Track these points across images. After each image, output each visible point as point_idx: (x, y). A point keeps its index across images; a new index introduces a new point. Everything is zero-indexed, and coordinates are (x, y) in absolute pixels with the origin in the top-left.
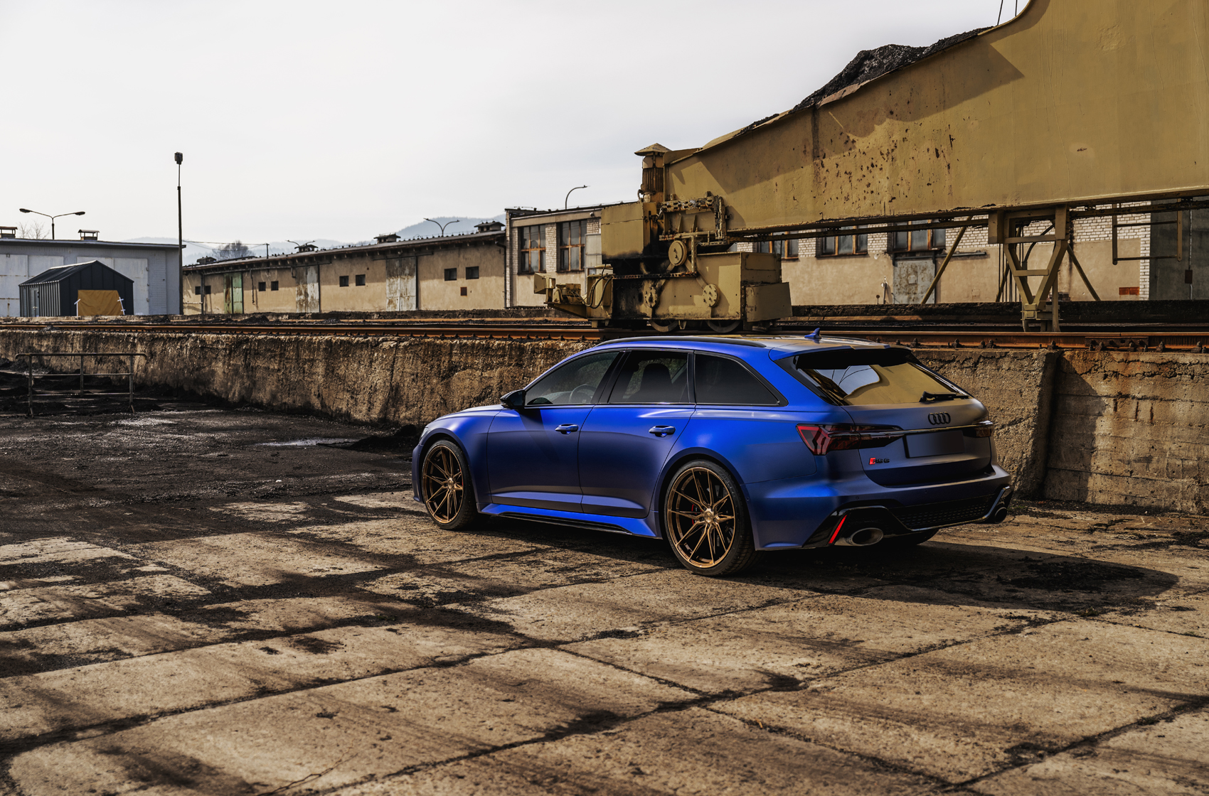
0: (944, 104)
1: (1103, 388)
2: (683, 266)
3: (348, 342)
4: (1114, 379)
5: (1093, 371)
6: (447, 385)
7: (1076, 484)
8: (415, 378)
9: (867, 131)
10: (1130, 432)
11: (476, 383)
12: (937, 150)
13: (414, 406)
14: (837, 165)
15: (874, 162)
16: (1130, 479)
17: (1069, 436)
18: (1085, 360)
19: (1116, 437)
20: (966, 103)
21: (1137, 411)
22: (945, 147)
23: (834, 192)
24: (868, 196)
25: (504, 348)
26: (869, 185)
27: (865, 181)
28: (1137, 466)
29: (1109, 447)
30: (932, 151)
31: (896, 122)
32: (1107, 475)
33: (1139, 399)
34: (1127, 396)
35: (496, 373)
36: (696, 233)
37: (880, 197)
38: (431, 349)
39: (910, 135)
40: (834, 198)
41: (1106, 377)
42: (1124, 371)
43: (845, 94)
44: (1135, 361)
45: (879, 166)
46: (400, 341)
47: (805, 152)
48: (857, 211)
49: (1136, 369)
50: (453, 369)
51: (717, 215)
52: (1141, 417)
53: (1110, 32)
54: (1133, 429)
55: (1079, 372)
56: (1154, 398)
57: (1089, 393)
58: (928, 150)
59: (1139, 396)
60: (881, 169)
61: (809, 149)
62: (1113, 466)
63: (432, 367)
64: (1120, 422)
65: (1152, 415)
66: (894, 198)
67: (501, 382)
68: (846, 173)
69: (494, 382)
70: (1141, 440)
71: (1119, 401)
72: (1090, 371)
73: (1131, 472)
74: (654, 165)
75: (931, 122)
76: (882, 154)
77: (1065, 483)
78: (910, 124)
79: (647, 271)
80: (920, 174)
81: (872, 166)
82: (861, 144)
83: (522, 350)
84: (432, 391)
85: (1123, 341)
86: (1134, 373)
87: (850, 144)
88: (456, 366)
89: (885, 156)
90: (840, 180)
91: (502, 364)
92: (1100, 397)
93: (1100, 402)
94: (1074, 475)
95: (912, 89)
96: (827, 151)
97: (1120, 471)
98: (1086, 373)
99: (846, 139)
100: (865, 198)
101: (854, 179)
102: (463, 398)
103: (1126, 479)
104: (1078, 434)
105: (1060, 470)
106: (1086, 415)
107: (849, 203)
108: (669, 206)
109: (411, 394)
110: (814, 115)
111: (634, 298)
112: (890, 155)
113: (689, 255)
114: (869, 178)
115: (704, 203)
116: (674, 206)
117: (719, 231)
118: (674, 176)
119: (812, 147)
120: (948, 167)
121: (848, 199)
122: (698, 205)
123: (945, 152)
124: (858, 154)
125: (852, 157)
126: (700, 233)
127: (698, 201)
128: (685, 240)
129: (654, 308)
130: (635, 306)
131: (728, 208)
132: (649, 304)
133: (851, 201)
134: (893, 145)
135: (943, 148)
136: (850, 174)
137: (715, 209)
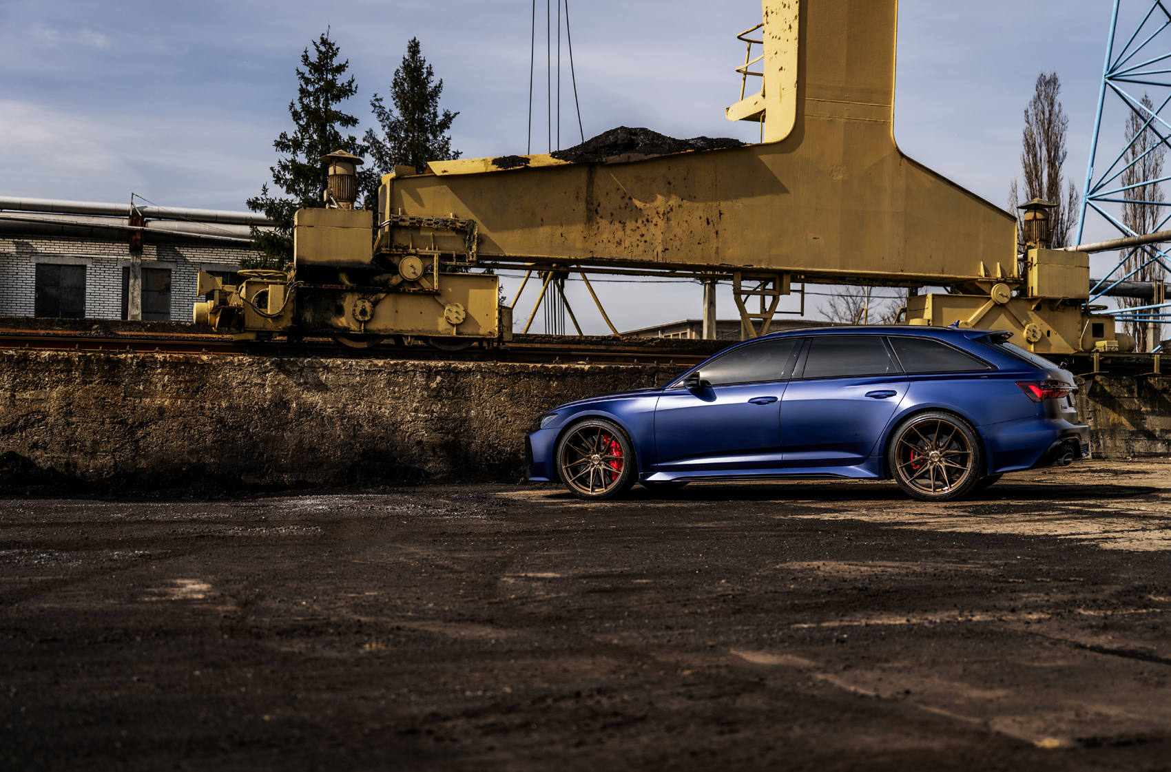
0: (716, 187)
2: (414, 283)
12: (708, 219)
14: (612, 215)
15: (649, 218)
22: (715, 218)
23: (605, 236)
24: (642, 246)
26: (642, 236)
27: (639, 232)
30: (704, 219)
36: (439, 252)
37: (653, 247)
39: (684, 203)
40: (605, 240)
43: (631, 160)
45: (654, 222)
47: (577, 197)
48: (630, 254)
51: (470, 238)
53: (838, 168)
58: (700, 218)
60: (656, 225)
61: (583, 195)
66: (667, 250)
68: (620, 222)
76: (658, 213)
79: (350, 281)
80: (692, 234)
89: (661, 216)
90: (613, 227)
95: (689, 170)
99: (623, 195)
100: (638, 245)
101: (628, 229)
107: (621, 248)
108: (404, 221)
110: (591, 169)
111: (328, 309)
112: (667, 215)
113: (427, 273)
114: (643, 230)
115: (454, 224)
116: (411, 221)
117: (471, 253)
118: (402, 191)
119: (585, 195)
120: (717, 233)
121: (620, 244)
122: (445, 225)
123: (715, 221)
124: (634, 209)
125: (628, 210)
126: (444, 252)
127: (447, 221)
128: (422, 257)
129: (366, 322)
130: (330, 319)
131: (480, 232)
132: (360, 318)
133: (623, 245)
134: (669, 209)
135: (713, 218)
136: (624, 223)
137: (469, 232)
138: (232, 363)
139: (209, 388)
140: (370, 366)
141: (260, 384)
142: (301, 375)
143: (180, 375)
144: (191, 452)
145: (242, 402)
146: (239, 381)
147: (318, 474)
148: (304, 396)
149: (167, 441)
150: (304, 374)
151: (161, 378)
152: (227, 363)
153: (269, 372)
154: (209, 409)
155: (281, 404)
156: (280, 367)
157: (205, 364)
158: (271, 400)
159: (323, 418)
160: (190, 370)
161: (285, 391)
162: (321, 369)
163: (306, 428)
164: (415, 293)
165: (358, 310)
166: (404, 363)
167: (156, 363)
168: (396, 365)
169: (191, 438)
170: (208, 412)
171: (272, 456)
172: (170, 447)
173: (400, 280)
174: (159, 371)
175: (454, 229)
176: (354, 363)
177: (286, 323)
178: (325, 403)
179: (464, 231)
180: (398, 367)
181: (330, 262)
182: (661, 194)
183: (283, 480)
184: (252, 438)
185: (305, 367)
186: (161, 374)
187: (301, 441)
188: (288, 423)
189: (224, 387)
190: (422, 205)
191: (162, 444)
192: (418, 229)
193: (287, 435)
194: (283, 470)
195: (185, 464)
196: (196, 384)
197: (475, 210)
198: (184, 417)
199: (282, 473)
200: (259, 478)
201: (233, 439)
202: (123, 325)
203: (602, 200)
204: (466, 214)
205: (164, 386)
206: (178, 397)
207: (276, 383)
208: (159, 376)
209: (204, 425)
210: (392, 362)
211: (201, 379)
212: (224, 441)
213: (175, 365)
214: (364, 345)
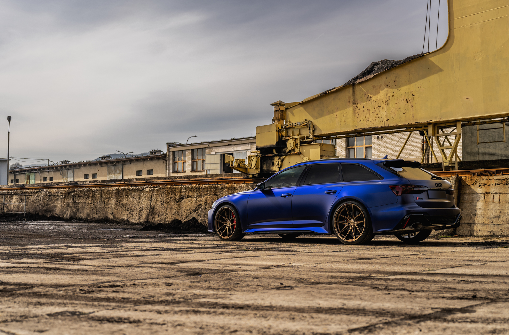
0: (410, 82)
1: (479, 190)
2: (294, 150)
3: (128, 189)
4: (483, 186)
5: (474, 184)
6: (179, 205)
8: (163, 202)
9: (377, 93)
11: (193, 204)
12: (407, 100)
13: (162, 215)
14: (364, 107)
15: (380, 105)
16: (492, 225)
17: (465, 210)
18: (471, 180)
19: (485, 209)
20: (419, 81)
21: (493, 198)
22: (410, 98)
23: (362, 118)
25: (207, 188)
26: (377, 114)
27: (376, 113)
28: (494, 220)
29: (482, 213)
30: (405, 100)
31: (389, 89)
32: (482, 224)
33: (494, 194)
34: (489, 193)
35: (204, 198)
36: (300, 136)
37: (382, 119)
38: (170, 190)
39: (395, 94)
40: (362, 120)
41: (480, 186)
42: (487, 183)
43: (367, 79)
44: (492, 179)
45: (382, 107)
46: (155, 187)
47: (349, 102)
48: (372, 125)
49: (492, 182)
50: (182, 198)
51: (309, 128)
52: (495, 200)
53: (478, 54)
54: (492, 206)
55: (469, 185)
56: (500, 193)
57: (473, 193)
58: (403, 100)
59: (494, 192)
60: (383, 108)
61: (351, 100)
62: (485, 220)
63: (171, 198)
64: (486, 203)
65: (500, 200)
66: (389, 119)
67: (206, 202)
68: (367, 110)
69: (203, 203)
70: (496, 209)
71: (486, 195)
72: (473, 184)
73: (492, 222)
74: (279, 109)
75: (404, 89)
76: (383, 102)
77: (464, 228)
78: (396, 90)
79: (276, 152)
80: (400, 109)
81: (379, 107)
82: (374, 98)
83: (216, 188)
84: (171, 208)
85: (485, 172)
86: (492, 184)
87: (369, 98)
88: (183, 197)
89: (385, 103)
90: (365, 113)
91: (207, 195)
92: (478, 194)
93: (478, 196)
94: (468, 225)
95: (396, 77)
96: (359, 101)
97: (487, 222)
99: (367, 96)
100: (376, 120)
101: (371, 112)
102: (187, 210)
103: (490, 225)
104: (469, 209)
105: (462, 223)
106: (472, 201)
107: (369, 122)
108: (288, 125)
109: (160, 210)
110: (353, 87)
111: (270, 164)
112: (387, 102)
113: (296, 145)
115: (304, 123)
116: (290, 125)
117: (310, 135)
119: (352, 100)
120: (412, 106)
122: (301, 125)
123: (410, 101)
124: (373, 102)
125: (370, 103)
126: (302, 136)
127: (301, 123)
128: (294, 139)
129: (280, 168)
130: (270, 168)
131: (314, 125)
132: (278, 166)
133: (369, 121)
134: (388, 98)
135: (409, 99)
136: (369, 110)
137: (309, 126)
164: (293, 154)
165: (277, 163)
173: (288, 150)
175: (305, 125)
177: (259, 170)
179: (307, 125)
190: (294, 117)
192: (294, 128)
197: (313, 116)
204: (309, 118)
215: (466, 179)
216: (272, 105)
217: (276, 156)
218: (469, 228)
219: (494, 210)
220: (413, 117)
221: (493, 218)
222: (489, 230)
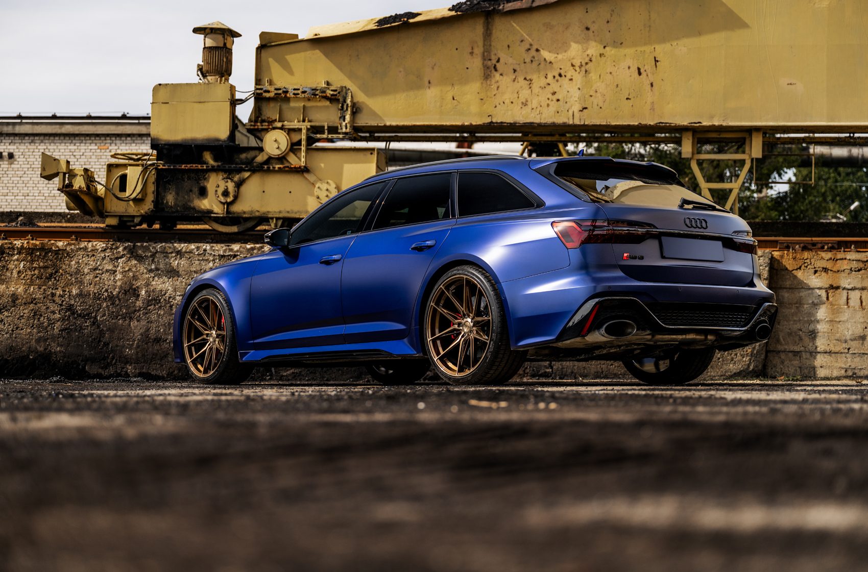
0: (649, 29)
1: (815, 281)
2: (282, 159)
4: (823, 274)
5: (803, 268)
7: (797, 362)
10: (845, 317)
12: (639, 69)
14: (515, 71)
15: (562, 72)
16: (848, 355)
17: (785, 323)
18: (794, 258)
19: (831, 321)
21: (848, 299)
22: (648, 67)
23: (507, 97)
24: (554, 106)
26: (554, 93)
27: (550, 89)
28: (854, 344)
29: (825, 330)
30: (634, 69)
31: (592, 38)
32: (826, 353)
33: (848, 290)
34: (838, 288)
36: (308, 124)
37: (567, 106)
39: (607, 52)
40: (507, 102)
41: (816, 272)
42: (832, 267)
44: (842, 259)
45: (569, 77)
47: (472, 53)
49: (845, 265)
51: (342, 107)
52: (851, 303)
54: (847, 314)
55: (790, 269)
56: (863, 289)
57: (801, 286)
58: (629, 68)
59: (849, 287)
60: (571, 80)
61: (479, 50)
62: (832, 345)
64: (835, 310)
65: (862, 302)
66: (586, 108)
68: (525, 79)
70: (855, 322)
71: (831, 292)
72: (800, 268)
73: (849, 349)
76: (573, 65)
77: (786, 363)
79: (215, 160)
80: (619, 88)
81: (560, 75)
82: (547, 53)
85: (814, 244)
86: (842, 269)
87: (533, 52)
89: (577, 69)
90: (517, 85)
92: (813, 289)
93: (812, 293)
94: (794, 355)
95: (613, 11)
97: (837, 349)
98: (797, 269)
99: (528, 47)
100: (548, 105)
101: (535, 86)
103: (844, 355)
104: (795, 321)
105: (779, 352)
106: (800, 304)
107: (527, 110)
108: (268, 92)
110: (487, 19)
111: (191, 191)
112: (585, 67)
113: (294, 147)
114: (554, 86)
115: (324, 92)
116: (276, 92)
117: (344, 124)
118: (271, 60)
119: (481, 50)
120: (652, 85)
121: (526, 105)
122: (315, 94)
123: (648, 71)
124: (543, 63)
125: (535, 64)
126: (313, 124)
127: (316, 90)
128: (290, 131)
129: (229, 204)
130: (192, 201)
131: (355, 101)
132: (222, 199)
133: (530, 106)
134: (587, 60)
135: (646, 67)
136: (531, 80)
137: (341, 100)
138: (85, 249)
139: (62, 274)
140: (225, 251)
141: (111, 270)
142: (153, 260)
143: (35, 261)
144: (38, 341)
145: (92, 289)
146: (91, 267)
147: (162, 366)
148: (154, 283)
149: (17, 328)
150: (156, 260)
151: (16, 264)
152: (81, 249)
153: (121, 257)
154: (60, 296)
155: (131, 291)
156: (133, 253)
157: (59, 250)
158: (121, 287)
159: (171, 306)
160: (45, 256)
161: (135, 278)
162: (174, 255)
163: (154, 317)
164: (280, 171)
165: (221, 190)
166: (262, 247)
167: (14, 249)
168: (253, 249)
169: (40, 326)
170: (57, 299)
171: (117, 346)
172: (19, 334)
173: (266, 157)
174: (16, 257)
175: (326, 98)
176: (208, 248)
177: (148, 206)
178: (175, 290)
179: (337, 98)
180: (255, 251)
181: (185, 140)
182: (576, 42)
183: (126, 372)
184: (99, 327)
185: (157, 252)
186: (17, 260)
187: (148, 330)
188: (135, 311)
189: (76, 273)
190: (291, 72)
191: (13, 331)
192: (287, 100)
193: (134, 324)
194: (127, 361)
195: (32, 352)
196: (50, 271)
197: (351, 76)
198: (36, 304)
199: (126, 363)
200: (102, 368)
201: (81, 327)
202: (45, 217)
203: (502, 55)
204: (339, 80)
205: (19, 272)
206: (32, 283)
207: (127, 269)
208: (16, 263)
209: (54, 312)
210: (248, 246)
211: (54, 265)
212: (71, 330)
213: (31, 251)
214: (235, 229)
215: (782, 257)
216: (196, 30)
217: (214, 170)
218: (796, 363)
219: (851, 325)
220: (653, 109)
221: (851, 340)
222: (843, 366)
